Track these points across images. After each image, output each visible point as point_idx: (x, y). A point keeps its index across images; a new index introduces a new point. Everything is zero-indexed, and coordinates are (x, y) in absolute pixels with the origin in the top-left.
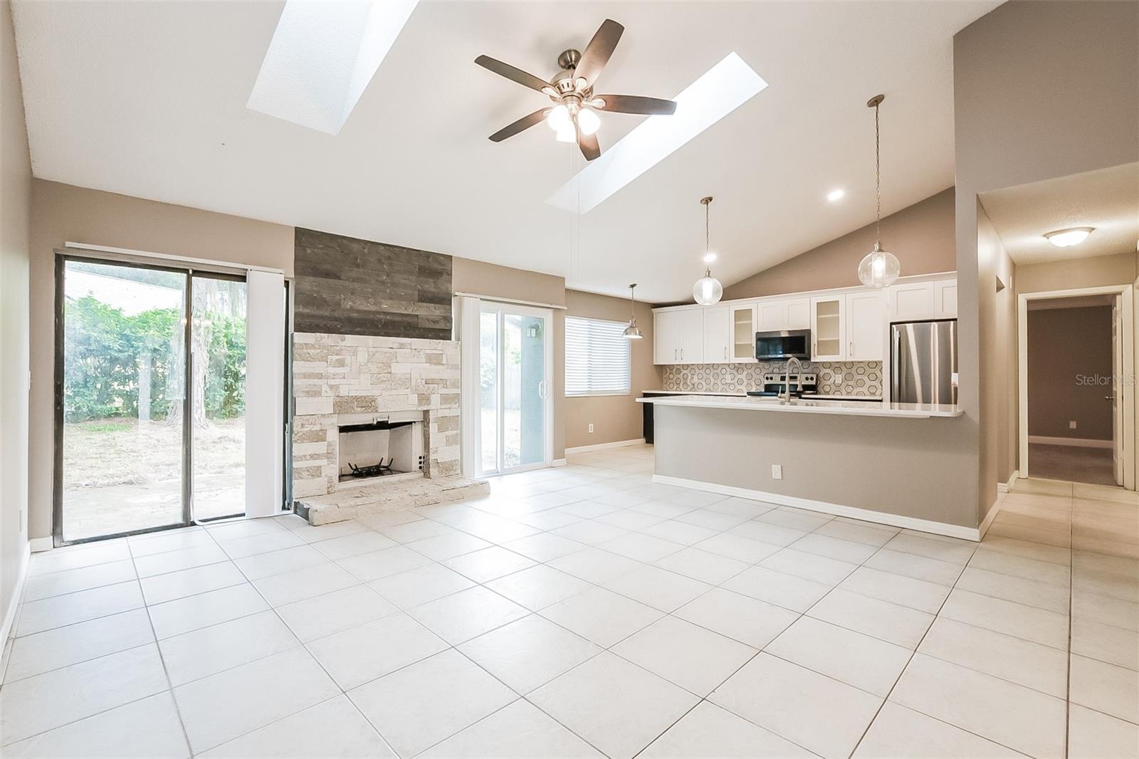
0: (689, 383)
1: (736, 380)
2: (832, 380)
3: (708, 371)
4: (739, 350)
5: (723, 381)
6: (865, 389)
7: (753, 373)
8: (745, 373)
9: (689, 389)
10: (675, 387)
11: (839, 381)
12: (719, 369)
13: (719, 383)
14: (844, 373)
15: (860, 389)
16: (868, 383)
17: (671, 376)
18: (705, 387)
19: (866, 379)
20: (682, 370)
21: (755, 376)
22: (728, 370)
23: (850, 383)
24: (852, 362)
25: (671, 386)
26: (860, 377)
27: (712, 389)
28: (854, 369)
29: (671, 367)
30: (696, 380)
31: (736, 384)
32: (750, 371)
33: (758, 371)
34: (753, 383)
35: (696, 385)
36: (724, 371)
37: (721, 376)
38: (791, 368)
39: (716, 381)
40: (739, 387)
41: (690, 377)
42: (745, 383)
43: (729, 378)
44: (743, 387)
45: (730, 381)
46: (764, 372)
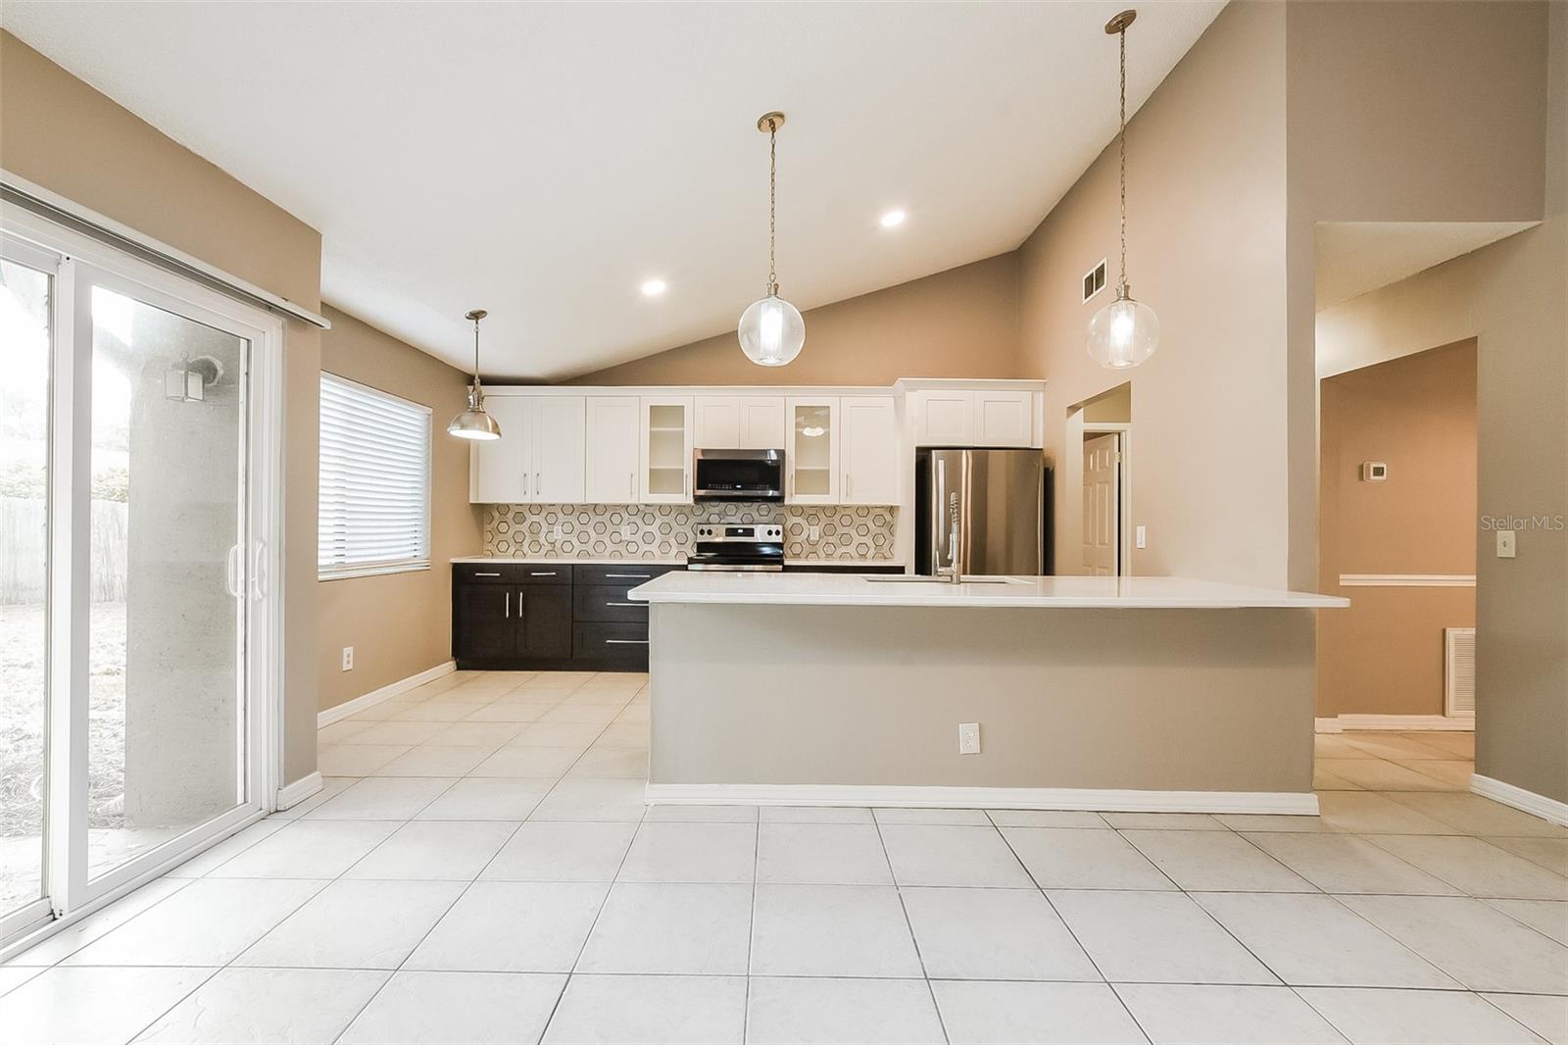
0: (542, 540)
1: (640, 533)
2: (804, 536)
3: (584, 518)
4: (657, 478)
5: (616, 537)
6: (851, 549)
7: (674, 524)
8: (658, 522)
9: (543, 551)
10: (512, 550)
11: (814, 537)
12: (608, 515)
13: (607, 540)
14: (822, 525)
15: (843, 549)
16: (857, 539)
17: (503, 527)
18: (578, 546)
19: (853, 533)
20: (527, 514)
21: (677, 528)
22: (626, 516)
23: (831, 539)
24: (835, 507)
25: (503, 546)
26: (845, 530)
27: (592, 551)
28: (837, 517)
29: (503, 509)
30: (558, 534)
31: (640, 542)
32: (666, 519)
33: (682, 519)
34: (672, 541)
35: (558, 545)
36: (616, 519)
37: (610, 528)
38: (739, 515)
39: (600, 538)
40: (647, 548)
41: (545, 529)
42: (658, 541)
43: (626, 532)
44: (654, 548)
45: (628, 538)
46: (693, 520)
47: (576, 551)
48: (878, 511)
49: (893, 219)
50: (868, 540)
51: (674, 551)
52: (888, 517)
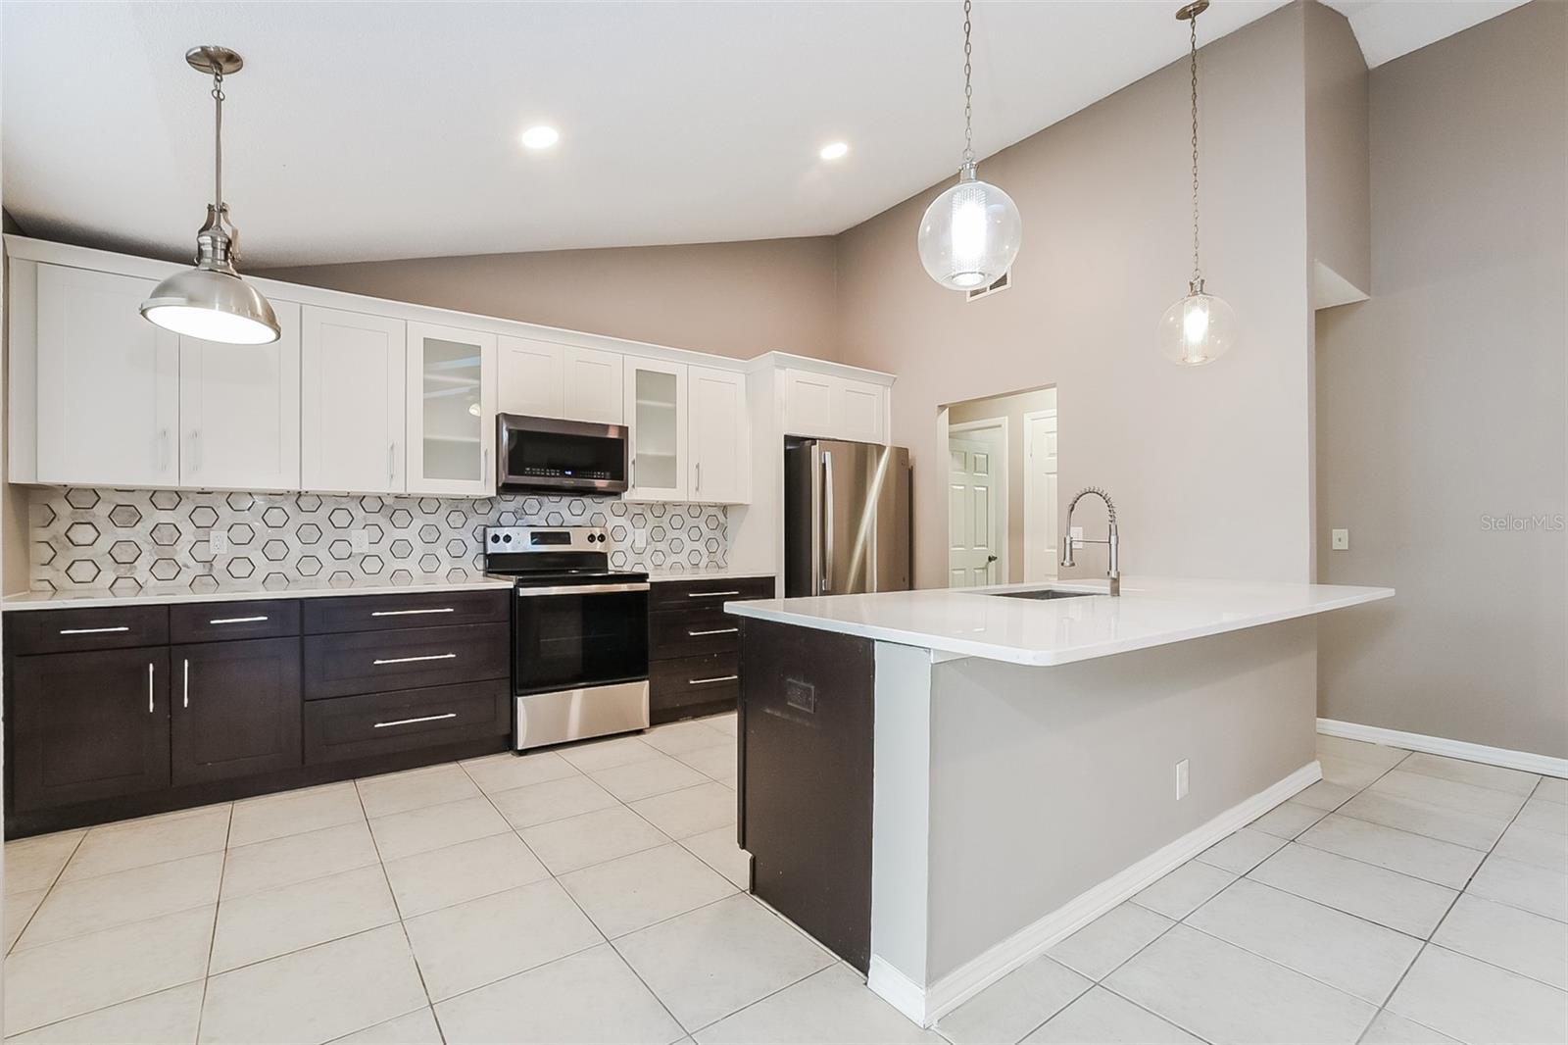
0: (183, 557)
1: (386, 542)
2: (628, 542)
3: (276, 517)
4: (436, 455)
5: (341, 549)
6: (682, 558)
7: (443, 527)
8: (417, 523)
9: (185, 578)
10: (107, 577)
11: (640, 544)
12: (324, 511)
13: (323, 554)
14: (649, 527)
15: (674, 558)
16: (689, 546)
17: (84, 534)
18: (263, 566)
19: (685, 537)
20: (145, 508)
21: (448, 534)
22: (358, 513)
23: (660, 546)
24: (664, 505)
25: (84, 571)
26: (675, 534)
27: (293, 574)
28: (666, 518)
29: (81, 498)
30: (219, 544)
31: (387, 556)
32: (431, 519)
33: (457, 519)
34: (442, 552)
35: (219, 566)
36: (341, 518)
37: (330, 534)
38: (544, 513)
39: (309, 550)
40: (398, 564)
41: (189, 533)
42: (417, 554)
43: (360, 540)
44: (411, 564)
45: (366, 549)
46: (475, 521)
47: (260, 575)
48: (712, 511)
49: (834, 151)
50: (700, 546)
51: (445, 567)
52: (721, 517)
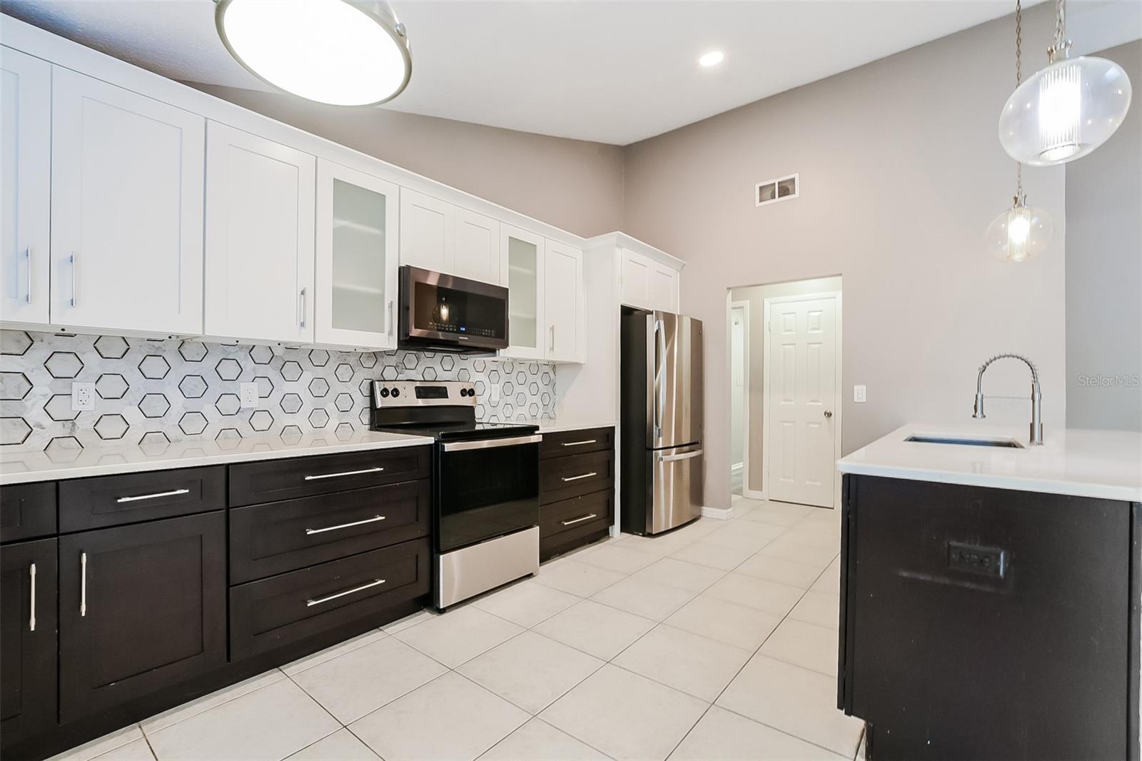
0: (34, 413)
1: (276, 396)
2: (487, 395)
3: (154, 367)
4: (345, 305)
5: (228, 404)
6: (525, 410)
7: (332, 380)
8: (307, 377)
9: (38, 441)
11: (495, 398)
12: (210, 362)
13: (209, 410)
14: (502, 382)
15: (519, 410)
16: (530, 399)
18: (139, 425)
19: (527, 392)
21: (337, 387)
22: (248, 365)
23: (510, 400)
24: (512, 363)
26: (520, 389)
27: (174, 433)
28: (514, 375)
30: (84, 399)
31: (276, 412)
32: (320, 372)
33: (344, 372)
34: (330, 407)
35: (84, 424)
36: (229, 370)
37: (216, 387)
38: (421, 368)
39: (193, 405)
40: (289, 420)
41: (44, 387)
42: (307, 408)
43: (250, 393)
44: (300, 420)
45: (256, 404)
46: (363, 375)
47: (135, 435)
48: (546, 369)
49: (712, 59)
50: (537, 399)
51: (333, 423)
52: (552, 374)
